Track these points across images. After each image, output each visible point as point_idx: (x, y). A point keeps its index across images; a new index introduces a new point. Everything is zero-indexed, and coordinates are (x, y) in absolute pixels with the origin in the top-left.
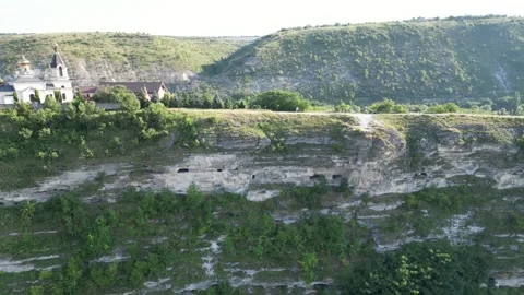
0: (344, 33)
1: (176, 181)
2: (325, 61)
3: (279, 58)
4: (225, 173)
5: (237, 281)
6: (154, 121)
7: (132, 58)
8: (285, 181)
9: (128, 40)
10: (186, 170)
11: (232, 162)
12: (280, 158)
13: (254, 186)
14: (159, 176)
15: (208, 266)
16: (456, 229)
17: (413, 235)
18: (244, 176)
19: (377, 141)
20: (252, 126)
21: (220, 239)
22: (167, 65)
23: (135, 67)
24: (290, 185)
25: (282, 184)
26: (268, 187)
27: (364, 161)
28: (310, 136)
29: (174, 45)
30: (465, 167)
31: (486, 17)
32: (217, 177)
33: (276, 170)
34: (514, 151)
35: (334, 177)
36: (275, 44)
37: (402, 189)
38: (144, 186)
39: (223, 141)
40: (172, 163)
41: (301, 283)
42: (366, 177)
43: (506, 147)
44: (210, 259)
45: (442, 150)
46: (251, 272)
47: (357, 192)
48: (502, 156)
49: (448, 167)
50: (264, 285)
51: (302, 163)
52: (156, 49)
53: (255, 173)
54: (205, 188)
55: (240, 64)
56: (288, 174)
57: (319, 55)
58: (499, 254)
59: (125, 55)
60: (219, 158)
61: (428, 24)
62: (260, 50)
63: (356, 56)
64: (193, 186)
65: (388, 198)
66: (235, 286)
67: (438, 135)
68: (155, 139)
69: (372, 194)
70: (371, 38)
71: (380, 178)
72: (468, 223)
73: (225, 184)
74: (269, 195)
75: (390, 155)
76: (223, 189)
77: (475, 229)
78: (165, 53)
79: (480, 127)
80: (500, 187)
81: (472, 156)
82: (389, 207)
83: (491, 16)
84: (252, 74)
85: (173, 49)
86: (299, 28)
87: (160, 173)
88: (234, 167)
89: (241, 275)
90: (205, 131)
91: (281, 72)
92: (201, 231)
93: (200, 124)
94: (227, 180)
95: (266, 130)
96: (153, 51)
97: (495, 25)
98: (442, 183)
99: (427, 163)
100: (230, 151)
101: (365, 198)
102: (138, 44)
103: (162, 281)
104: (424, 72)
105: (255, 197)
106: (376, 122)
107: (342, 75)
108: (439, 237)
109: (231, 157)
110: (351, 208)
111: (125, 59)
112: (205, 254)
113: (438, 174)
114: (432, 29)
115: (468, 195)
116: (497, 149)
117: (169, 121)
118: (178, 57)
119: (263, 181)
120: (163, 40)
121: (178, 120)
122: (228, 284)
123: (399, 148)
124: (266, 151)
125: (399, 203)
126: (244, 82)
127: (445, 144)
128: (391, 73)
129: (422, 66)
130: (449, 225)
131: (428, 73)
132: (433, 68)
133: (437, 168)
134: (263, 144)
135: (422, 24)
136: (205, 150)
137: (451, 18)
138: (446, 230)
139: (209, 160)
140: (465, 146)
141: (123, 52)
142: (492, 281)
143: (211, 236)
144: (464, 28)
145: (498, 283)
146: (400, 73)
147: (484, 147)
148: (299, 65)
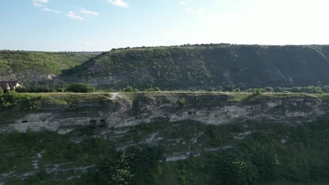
0: (146, 52)
1: (20, 127)
2: (136, 68)
3: (109, 65)
4: (47, 122)
5: (49, 170)
6: (10, 99)
7: (13, 66)
8: (77, 124)
9: (11, 55)
10: (26, 122)
11: (50, 116)
12: (74, 114)
13: (62, 127)
14: (11, 125)
15: (36, 164)
16: (152, 139)
17: (133, 143)
18: (56, 123)
19: (117, 104)
20: (61, 100)
21: (42, 152)
22: (38, 70)
23: (15, 72)
24: (80, 126)
25: (75, 126)
26: (68, 127)
27: (111, 112)
28: (89, 103)
29: (43, 58)
30: (158, 114)
31: (220, 44)
32: (42, 124)
33: (73, 119)
34: (177, 106)
35: (101, 121)
36: (107, 58)
37: (130, 124)
38: (4, 130)
39: (45, 106)
40: (18, 118)
41: (81, 168)
42: (113, 119)
43: (174, 104)
44: (37, 161)
45: (148, 106)
46: (57, 165)
47: (110, 126)
48: (172, 108)
49: (151, 114)
50: (63, 170)
51: (85, 115)
52: (31, 60)
53: (62, 121)
54: (36, 129)
55: (85, 69)
56: (78, 121)
57: (132, 64)
58: (168, 147)
59: (8, 64)
60: (43, 115)
61: (191, 48)
62: (97, 61)
63: (153, 64)
64: (29, 129)
65: (123, 128)
66: (49, 172)
67: (146, 101)
68: (10, 107)
69: (116, 127)
70: (161, 55)
71: (119, 119)
72: (157, 136)
73: (47, 127)
74: (69, 131)
75: (123, 109)
76: (45, 130)
77: (160, 139)
78: (37, 63)
79: (164, 97)
80: (172, 121)
81: (161, 108)
82: (124, 132)
83: (222, 44)
84: (92, 75)
85: (42, 61)
86: (122, 49)
87: (13, 123)
88: (51, 119)
89: (52, 167)
90: (36, 102)
91: (110, 74)
92: (32, 149)
93: (34, 99)
94: (48, 125)
95: (68, 101)
96: (29, 62)
97: (223, 49)
98: (148, 121)
99: (141, 112)
100: (49, 111)
101: (112, 128)
102: (18, 58)
103: (11, 173)
104: (189, 73)
105: (62, 132)
106: (120, 96)
107: (146, 75)
108: (144, 142)
109: (49, 114)
110: (107, 134)
111: (9, 67)
112: (34, 159)
113: (147, 117)
114: (193, 50)
115: (159, 124)
116: (170, 105)
117: (17, 99)
118: (45, 65)
119: (66, 124)
120: (35, 55)
121: (22, 98)
122: (45, 172)
123: (128, 106)
124: (67, 110)
125: (128, 130)
126: (87, 79)
127: (149, 104)
128: (172, 74)
129: (188, 70)
130: (149, 137)
131: (191, 74)
132: (193, 70)
133: (146, 114)
134: (66, 108)
135: (188, 48)
136: (35, 111)
137: (203, 45)
138: (147, 140)
139: (37, 116)
140: (157, 105)
141: (7, 62)
142: (165, 158)
143: (38, 151)
144: (209, 50)
145: (168, 160)
146: (176, 73)
147: (165, 105)
148: (122, 70)
